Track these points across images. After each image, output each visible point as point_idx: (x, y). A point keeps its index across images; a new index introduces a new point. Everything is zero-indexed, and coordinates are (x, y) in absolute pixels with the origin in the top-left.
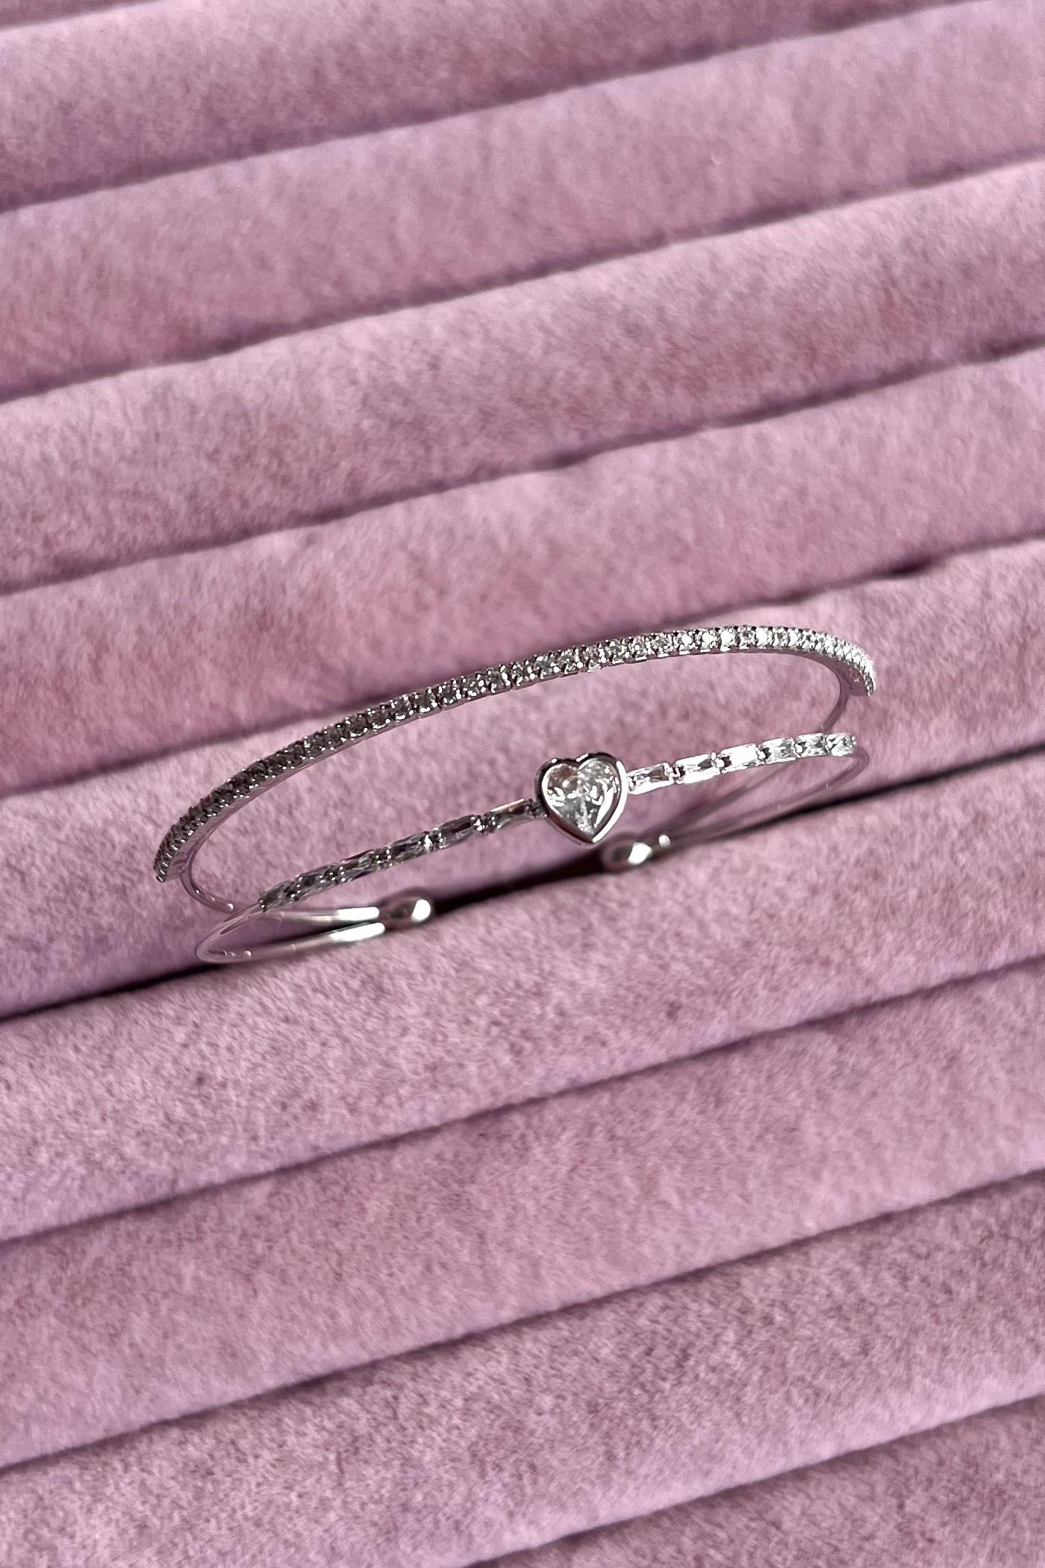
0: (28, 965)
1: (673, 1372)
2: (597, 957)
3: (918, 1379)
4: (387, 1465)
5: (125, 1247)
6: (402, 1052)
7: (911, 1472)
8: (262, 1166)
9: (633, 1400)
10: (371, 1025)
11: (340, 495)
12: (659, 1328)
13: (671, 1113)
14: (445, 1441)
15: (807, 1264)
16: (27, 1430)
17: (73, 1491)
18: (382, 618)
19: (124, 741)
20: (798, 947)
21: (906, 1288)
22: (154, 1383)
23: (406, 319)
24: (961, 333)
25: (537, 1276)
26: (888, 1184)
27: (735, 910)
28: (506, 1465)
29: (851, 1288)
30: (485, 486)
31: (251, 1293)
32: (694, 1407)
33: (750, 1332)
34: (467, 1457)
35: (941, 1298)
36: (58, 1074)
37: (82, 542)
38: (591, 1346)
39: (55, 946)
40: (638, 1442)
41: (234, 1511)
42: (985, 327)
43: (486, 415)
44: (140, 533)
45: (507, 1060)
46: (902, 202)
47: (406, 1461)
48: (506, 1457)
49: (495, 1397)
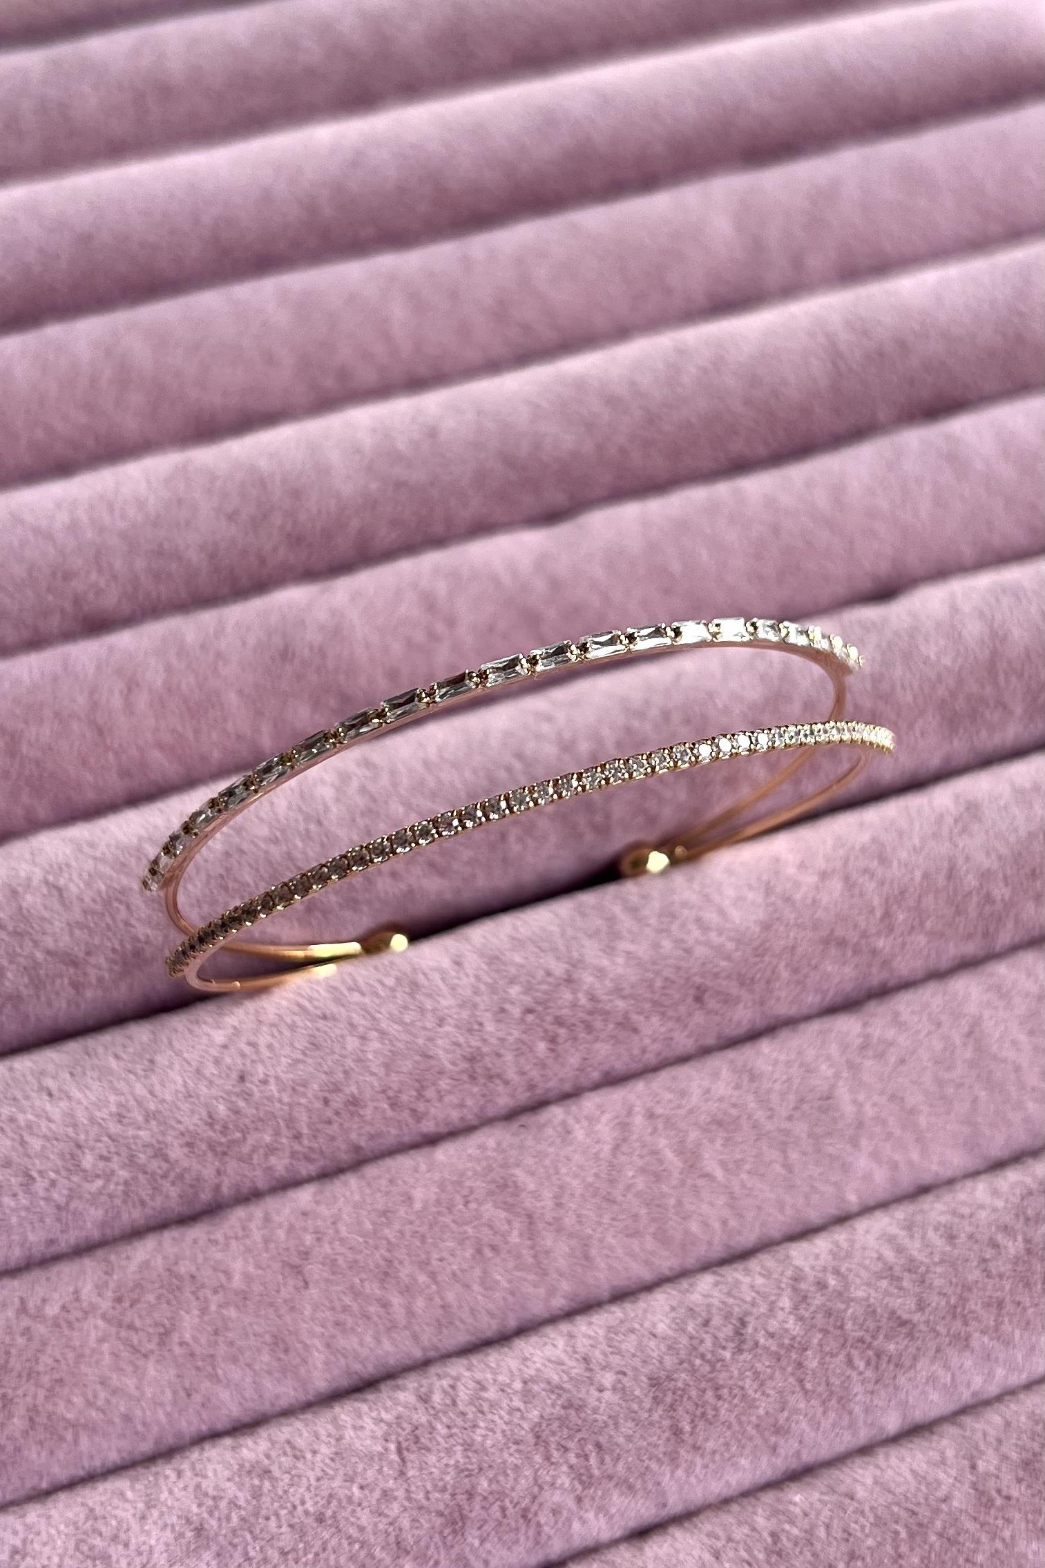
1: (733, 1341)
3: (977, 1335)
4: (449, 1452)
5: (170, 1250)
6: (439, 1042)
7: (979, 1435)
9: (693, 1371)
10: (407, 1017)
12: (714, 1301)
13: (707, 1091)
14: (506, 1423)
15: (853, 1234)
16: (76, 1442)
17: (127, 1500)
20: (815, 929)
21: (954, 1246)
22: (206, 1385)
23: (401, 407)
25: (587, 1257)
26: (924, 1152)
28: (571, 1445)
29: (900, 1250)
31: (302, 1284)
32: (757, 1374)
33: (805, 1298)
34: (530, 1439)
35: (990, 1253)
36: (100, 1081)
38: (647, 1324)
39: (92, 960)
40: (703, 1414)
41: (295, 1507)
43: (481, 476)
44: (164, 590)
45: (542, 1047)
47: (468, 1446)
48: (570, 1437)
49: (555, 1379)
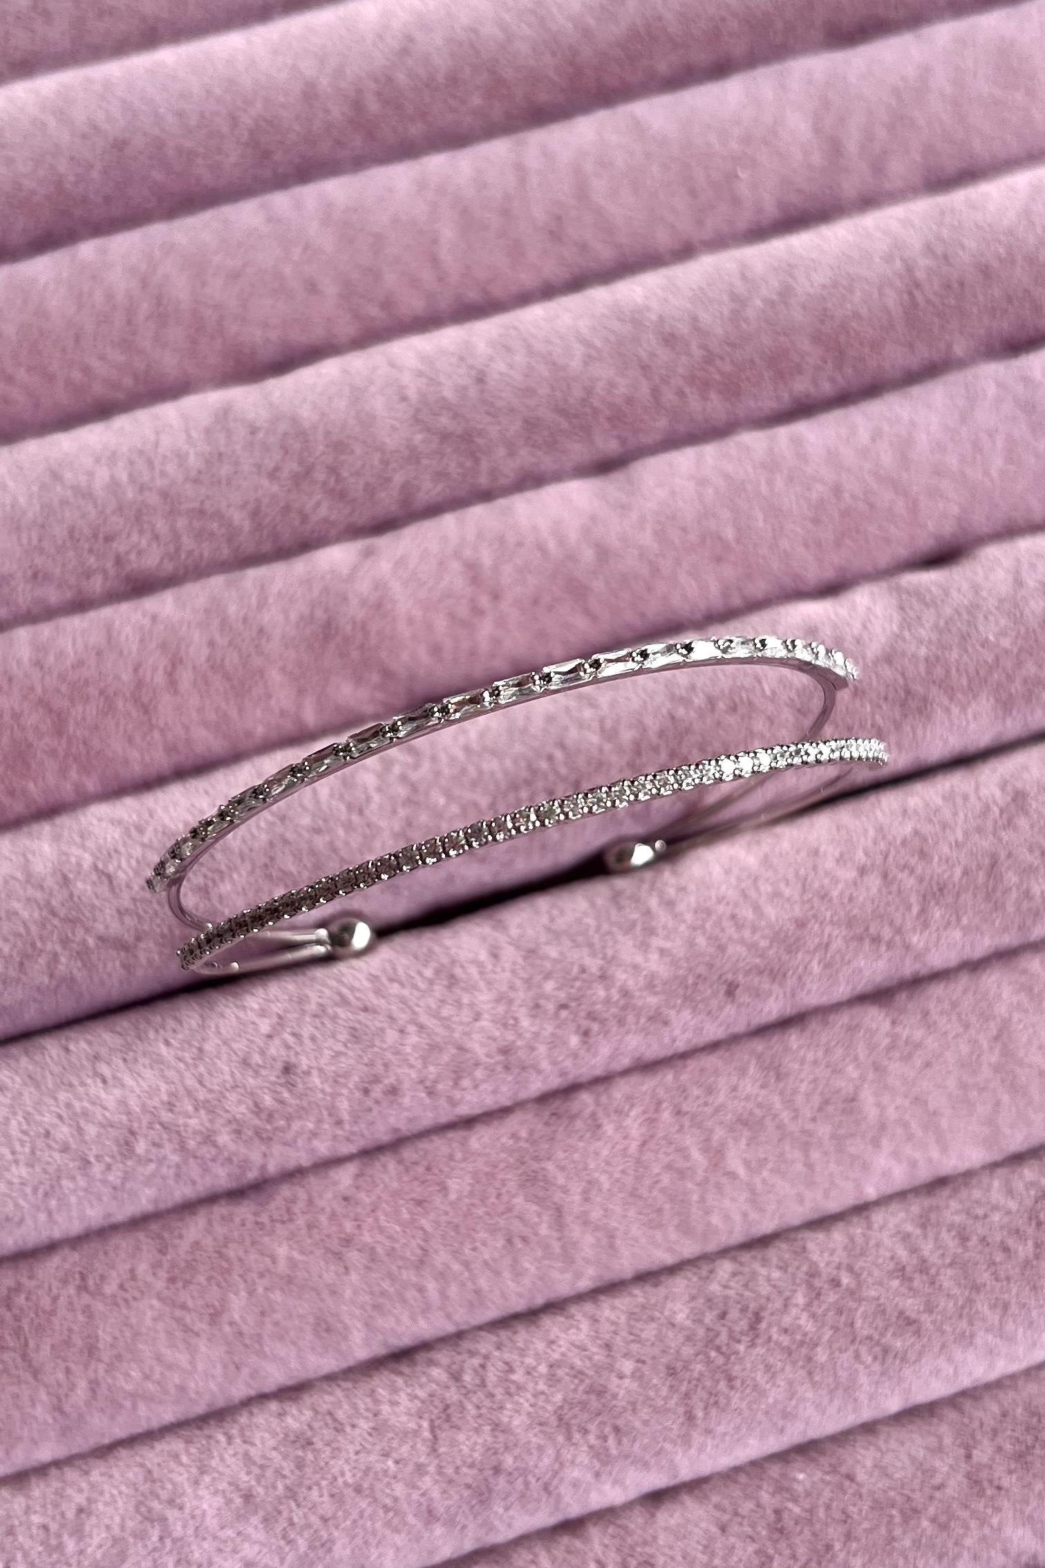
0: (118, 964)
1: (747, 1335)
2: (656, 942)
3: (981, 1333)
4: (477, 1430)
5: (219, 1230)
6: (474, 1036)
7: (976, 1424)
8: (346, 1149)
9: (709, 1362)
10: (445, 1012)
11: (394, 508)
12: (731, 1293)
13: (734, 1089)
14: (531, 1406)
15: (869, 1227)
16: (134, 1407)
17: (181, 1464)
18: (441, 624)
19: (200, 749)
20: (849, 925)
21: (966, 1249)
22: (253, 1360)
23: (449, 337)
24: (982, 332)
25: (612, 1246)
26: (944, 1149)
27: (787, 892)
28: (591, 1428)
29: (914, 1250)
30: (531, 495)
31: (342, 1270)
32: (768, 1368)
33: (819, 1295)
34: (553, 1421)
35: (999, 1257)
36: (152, 1068)
37: (152, 559)
38: (667, 1313)
39: (142, 945)
40: (716, 1403)
41: (335, 1479)
42: (1005, 326)
43: (531, 425)
44: (206, 550)
45: (574, 1040)
46: (921, 208)
47: (496, 1427)
48: (591, 1420)
49: (578, 1362)
